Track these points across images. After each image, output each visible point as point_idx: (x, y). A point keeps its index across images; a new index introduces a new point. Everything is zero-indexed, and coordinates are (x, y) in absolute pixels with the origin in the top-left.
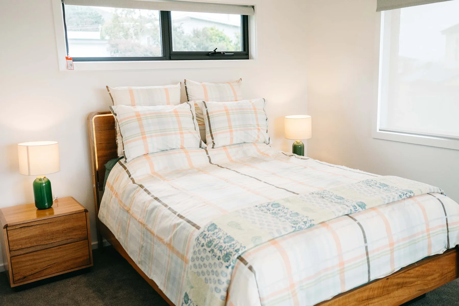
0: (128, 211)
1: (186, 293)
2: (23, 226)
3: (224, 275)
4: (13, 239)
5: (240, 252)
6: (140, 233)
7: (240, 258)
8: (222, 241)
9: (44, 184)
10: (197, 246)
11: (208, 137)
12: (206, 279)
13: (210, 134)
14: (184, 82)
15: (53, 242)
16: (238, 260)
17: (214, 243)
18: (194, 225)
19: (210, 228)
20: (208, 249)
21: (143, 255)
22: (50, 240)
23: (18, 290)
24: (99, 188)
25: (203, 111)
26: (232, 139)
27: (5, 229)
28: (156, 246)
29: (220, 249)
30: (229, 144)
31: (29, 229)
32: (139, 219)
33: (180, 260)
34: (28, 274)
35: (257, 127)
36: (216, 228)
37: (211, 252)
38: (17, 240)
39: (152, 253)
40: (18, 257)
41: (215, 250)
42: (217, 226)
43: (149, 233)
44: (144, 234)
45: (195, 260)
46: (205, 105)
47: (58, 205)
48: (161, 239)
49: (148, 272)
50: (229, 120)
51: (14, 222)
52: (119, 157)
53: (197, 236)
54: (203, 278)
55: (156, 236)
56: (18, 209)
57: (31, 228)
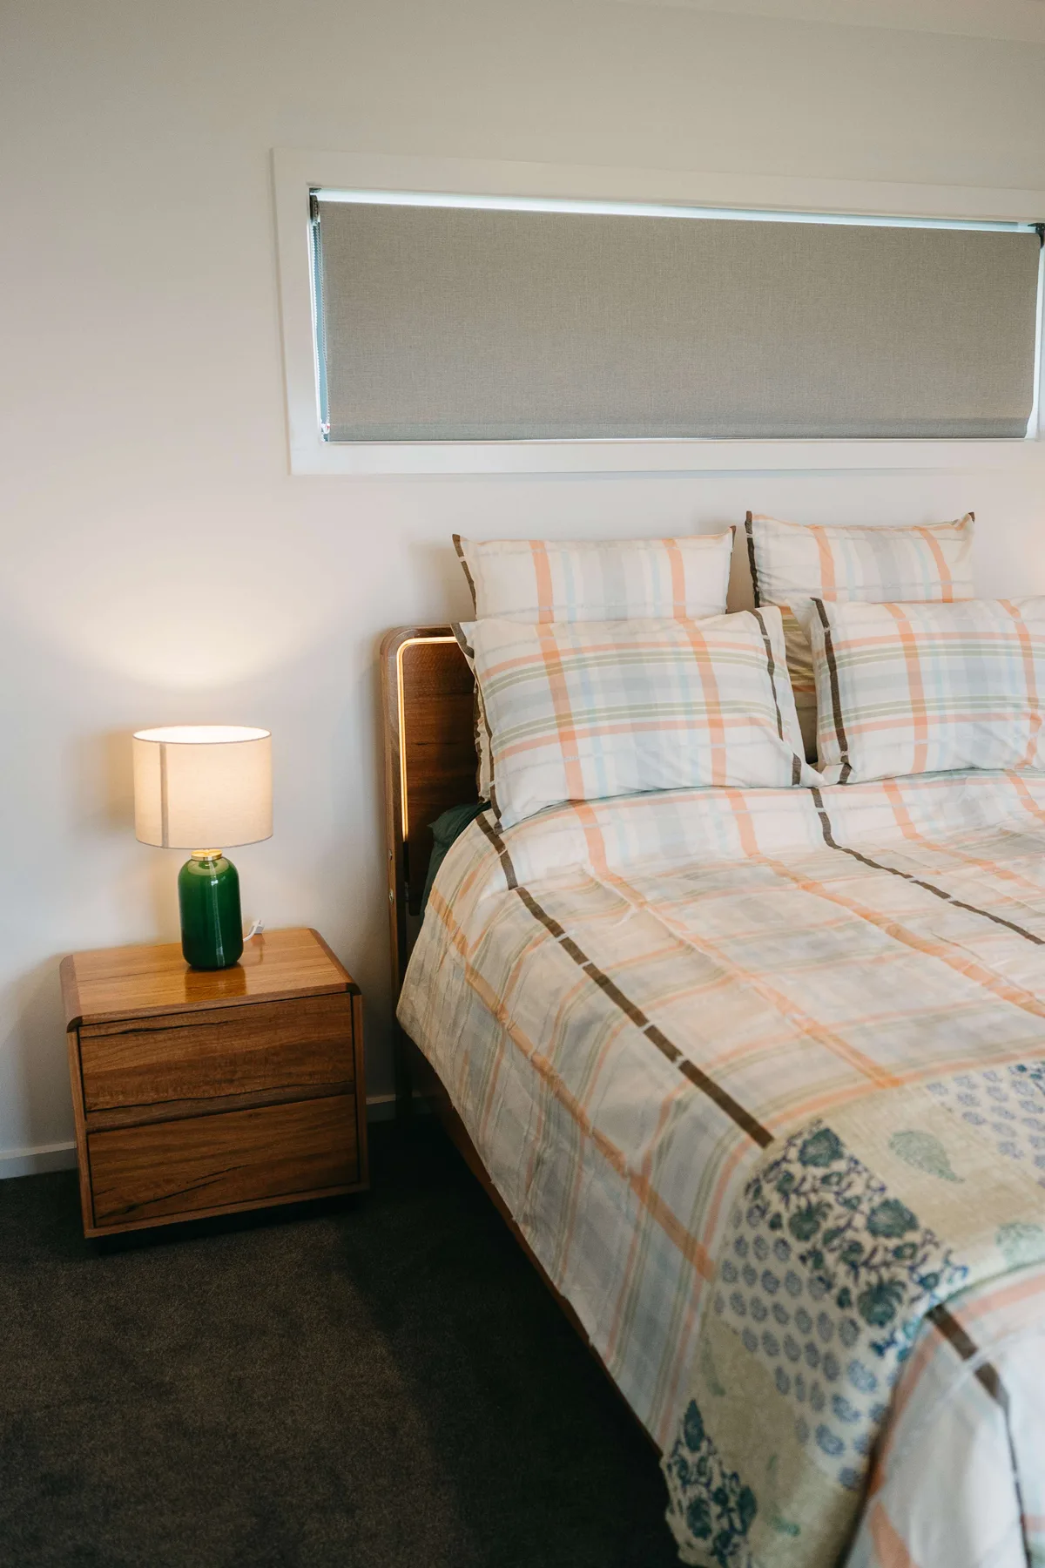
0: (496, 1014)
1: (693, 1404)
2: (131, 1026)
3: (863, 1383)
4: (97, 1071)
5: (942, 1291)
6: (536, 1109)
7: (942, 1319)
8: (859, 1221)
9: (216, 882)
10: (753, 1220)
11: (825, 741)
12: (779, 1371)
13: (833, 729)
14: (746, 524)
15: (232, 1091)
16: (930, 1326)
17: (829, 1224)
18: (746, 1122)
19: (811, 1150)
20: (799, 1247)
21: (540, 1193)
22: (223, 1085)
23: (107, 1248)
24: (407, 904)
25: (812, 638)
26: (921, 751)
27: (74, 1034)
28: (588, 1174)
29: (853, 1257)
30: (907, 771)
31: (153, 1041)
32: (534, 1054)
33: (677, 1256)
34: (146, 1195)
35: (1029, 710)
36: (836, 1154)
37: (810, 1263)
38: (112, 1074)
39: (572, 1195)
40: (116, 1133)
41: (830, 1259)
42: (842, 1145)
43: (567, 1117)
44: (548, 1113)
45: (741, 1279)
46: (820, 614)
47: (261, 956)
48: (610, 1152)
49: (554, 1266)
50: (915, 678)
51: (105, 1011)
52: (483, 799)
53: (754, 1177)
54: (770, 1364)
55: (590, 1132)
56: (127, 960)
57: (161, 1037)
